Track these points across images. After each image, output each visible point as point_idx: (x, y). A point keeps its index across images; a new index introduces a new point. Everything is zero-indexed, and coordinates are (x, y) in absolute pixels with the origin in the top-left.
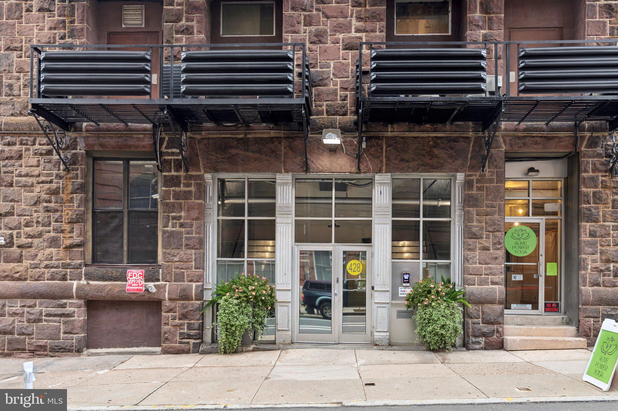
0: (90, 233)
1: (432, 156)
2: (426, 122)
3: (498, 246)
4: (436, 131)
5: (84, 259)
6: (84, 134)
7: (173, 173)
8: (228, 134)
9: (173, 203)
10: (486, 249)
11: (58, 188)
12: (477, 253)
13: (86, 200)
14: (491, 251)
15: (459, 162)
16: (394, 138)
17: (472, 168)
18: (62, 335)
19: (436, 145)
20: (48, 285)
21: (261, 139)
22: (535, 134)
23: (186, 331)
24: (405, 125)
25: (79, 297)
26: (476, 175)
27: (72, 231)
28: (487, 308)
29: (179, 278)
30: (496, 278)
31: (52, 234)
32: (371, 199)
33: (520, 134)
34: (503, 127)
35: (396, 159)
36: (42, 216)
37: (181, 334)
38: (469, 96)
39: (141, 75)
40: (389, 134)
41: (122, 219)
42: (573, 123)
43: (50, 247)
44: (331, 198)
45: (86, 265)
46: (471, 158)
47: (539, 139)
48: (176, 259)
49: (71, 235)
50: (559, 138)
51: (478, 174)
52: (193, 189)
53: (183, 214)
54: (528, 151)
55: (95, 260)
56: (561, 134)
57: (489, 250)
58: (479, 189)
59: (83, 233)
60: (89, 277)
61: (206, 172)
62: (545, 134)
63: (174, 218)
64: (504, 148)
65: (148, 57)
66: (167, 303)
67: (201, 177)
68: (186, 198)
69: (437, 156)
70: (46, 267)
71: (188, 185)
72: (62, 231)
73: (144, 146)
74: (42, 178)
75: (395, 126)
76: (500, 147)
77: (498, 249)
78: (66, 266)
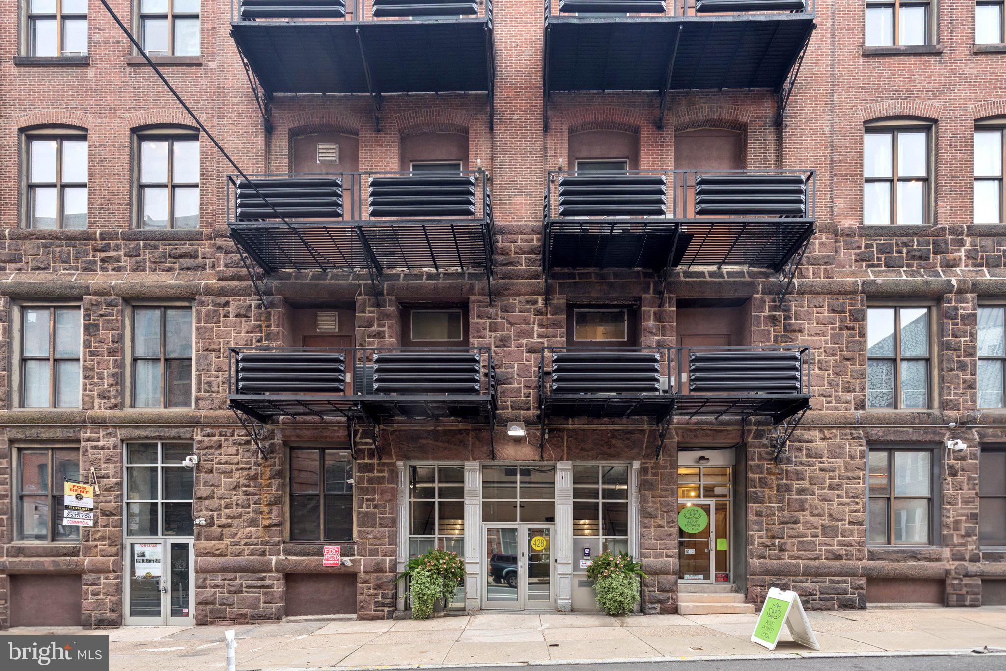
0: (288, 514)
1: (610, 446)
2: (605, 417)
3: (672, 525)
4: (613, 424)
5: (283, 537)
6: (281, 426)
7: (367, 461)
8: (419, 426)
9: (367, 488)
10: (662, 527)
11: (257, 474)
12: (652, 530)
13: (284, 485)
14: (666, 528)
15: (635, 451)
16: (574, 430)
17: (647, 456)
18: (262, 605)
19: (613, 437)
20: (248, 560)
21: (450, 430)
22: (705, 427)
23: (380, 600)
24: (584, 419)
25: (277, 571)
26: (651, 463)
27: (270, 512)
28: (662, 578)
29: (374, 553)
30: (670, 552)
31: (251, 515)
32: (553, 483)
33: (692, 427)
34: (675, 421)
35: (576, 448)
36: (241, 499)
37: (376, 602)
38: (644, 394)
39: (336, 375)
40: (570, 427)
41: (319, 501)
42: (741, 418)
43: (249, 527)
44: (516, 482)
45: (284, 542)
46: (646, 448)
47: (708, 432)
48: (370, 537)
49: (269, 516)
50: (728, 430)
51: (653, 461)
52: (386, 474)
53: (376, 497)
54: (699, 441)
55: (292, 538)
56: (730, 427)
57: (664, 528)
58: (654, 475)
59: (281, 514)
60: (287, 553)
61: (398, 460)
62: (714, 427)
63: (368, 500)
64: (676, 439)
65: (342, 358)
66: (362, 575)
67: (393, 465)
68: (379, 483)
69: (614, 446)
70: (246, 544)
71: (381, 471)
72: (261, 513)
73: (338, 437)
74: (241, 466)
75: (576, 420)
76: (673, 438)
77: (672, 527)
78: (264, 543)
